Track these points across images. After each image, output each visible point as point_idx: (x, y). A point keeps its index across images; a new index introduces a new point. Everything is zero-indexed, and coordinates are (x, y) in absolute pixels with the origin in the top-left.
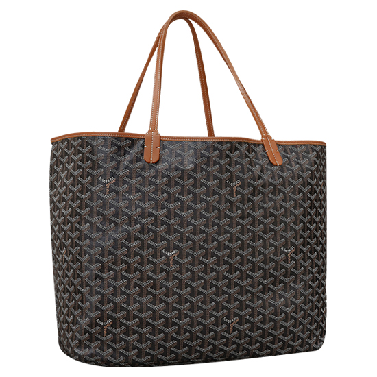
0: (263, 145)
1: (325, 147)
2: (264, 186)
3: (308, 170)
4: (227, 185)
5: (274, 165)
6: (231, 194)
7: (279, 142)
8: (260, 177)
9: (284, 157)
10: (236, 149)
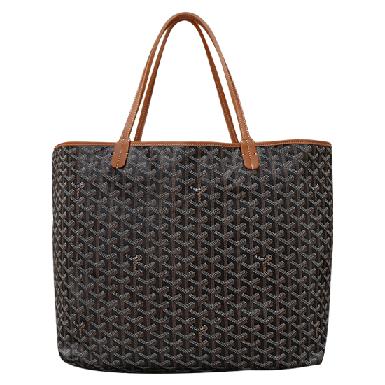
0: (240, 148)
1: (331, 148)
2: (234, 191)
3: (290, 173)
4: (190, 191)
5: (249, 170)
6: (195, 200)
7: (260, 143)
8: (229, 182)
9: (263, 160)
10: (203, 154)
